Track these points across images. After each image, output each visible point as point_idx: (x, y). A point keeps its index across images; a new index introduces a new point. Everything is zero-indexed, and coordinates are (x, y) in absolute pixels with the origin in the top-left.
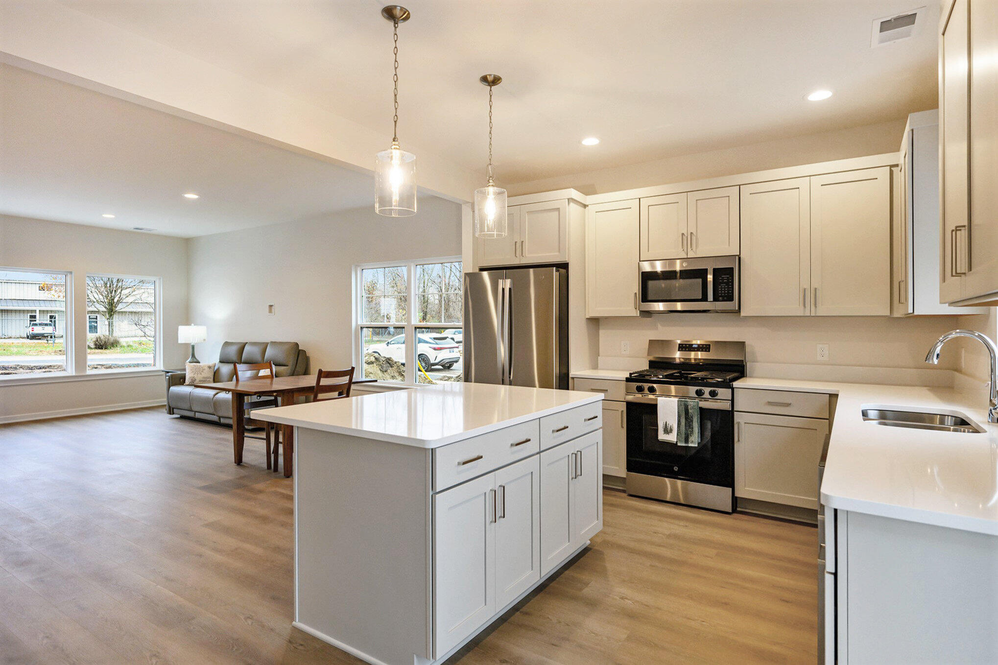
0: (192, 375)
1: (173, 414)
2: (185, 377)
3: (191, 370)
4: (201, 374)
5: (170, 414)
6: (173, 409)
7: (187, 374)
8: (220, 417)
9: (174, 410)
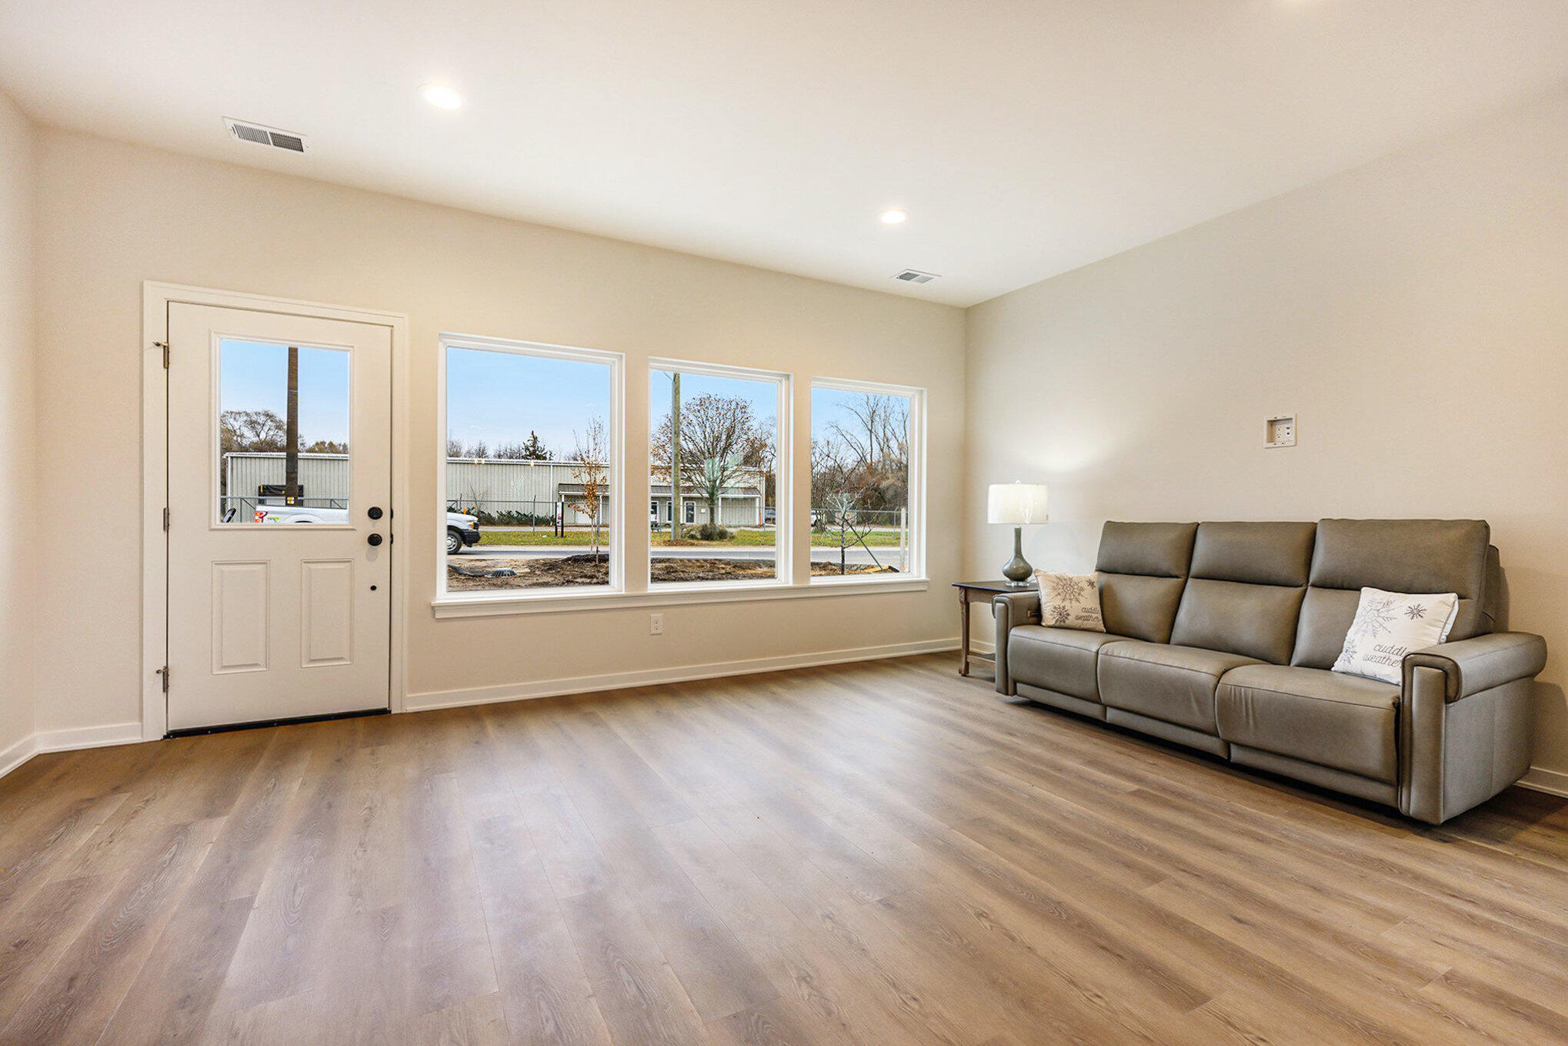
0: (1058, 602)
1: (1015, 693)
2: (1039, 606)
3: (1054, 589)
4: (1077, 600)
5: (1007, 694)
6: (1015, 683)
7: (1043, 601)
8: (1227, 744)
9: (1018, 684)
